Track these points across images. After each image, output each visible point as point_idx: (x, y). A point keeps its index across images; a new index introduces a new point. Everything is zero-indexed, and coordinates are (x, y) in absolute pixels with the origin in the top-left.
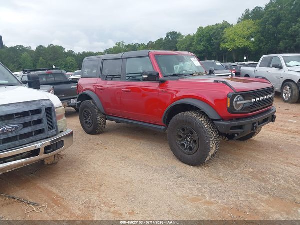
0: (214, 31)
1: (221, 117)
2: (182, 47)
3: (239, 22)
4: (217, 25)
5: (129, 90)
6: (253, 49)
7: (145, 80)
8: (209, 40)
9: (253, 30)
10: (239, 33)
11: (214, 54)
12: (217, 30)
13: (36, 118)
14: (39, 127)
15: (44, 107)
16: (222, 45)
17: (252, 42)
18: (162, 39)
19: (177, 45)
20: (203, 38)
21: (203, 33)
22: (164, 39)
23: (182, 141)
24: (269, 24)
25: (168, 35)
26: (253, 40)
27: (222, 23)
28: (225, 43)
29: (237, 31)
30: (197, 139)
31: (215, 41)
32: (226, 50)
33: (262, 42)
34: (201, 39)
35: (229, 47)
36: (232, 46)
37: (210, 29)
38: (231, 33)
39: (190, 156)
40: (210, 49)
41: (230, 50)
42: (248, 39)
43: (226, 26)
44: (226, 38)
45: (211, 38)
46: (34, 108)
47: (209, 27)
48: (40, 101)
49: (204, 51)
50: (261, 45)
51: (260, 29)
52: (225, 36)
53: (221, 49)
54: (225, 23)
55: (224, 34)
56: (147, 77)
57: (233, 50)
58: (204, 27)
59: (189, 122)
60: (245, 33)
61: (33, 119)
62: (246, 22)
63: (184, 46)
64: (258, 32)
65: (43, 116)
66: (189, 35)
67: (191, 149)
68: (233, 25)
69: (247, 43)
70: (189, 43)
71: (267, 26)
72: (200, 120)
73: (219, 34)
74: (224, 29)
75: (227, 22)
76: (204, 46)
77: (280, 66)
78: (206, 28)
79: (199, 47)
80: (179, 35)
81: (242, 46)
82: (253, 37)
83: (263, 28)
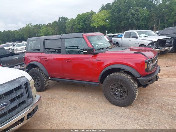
0: (86, 16)
1: (141, 75)
2: (69, 26)
3: (99, 11)
4: (87, 13)
5: (70, 60)
6: (108, 26)
7: (85, 53)
8: (84, 22)
9: (107, 15)
10: (100, 17)
11: (88, 30)
12: (88, 16)
13: (19, 93)
14: (21, 100)
15: (24, 83)
16: (91, 24)
17: (107, 22)
18: (56, 21)
19: (65, 25)
20: (81, 20)
21: (80, 17)
22: (57, 21)
23: (114, 91)
24: (115, 12)
25: (59, 19)
26: (107, 21)
27: (90, 12)
28: (93, 23)
29: (99, 16)
30: (126, 90)
31: (87, 22)
32: (94, 27)
33: (112, 22)
34: (79, 21)
35: (95, 26)
36: (97, 25)
37: (84, 15)
38: (96, 17)
39: (121, 101)
40: (85, 27)
41: (96, 27)
42: (105, 21)
43: (92, 13)
44: (93, 20)
45: (85, 20)
46: (17, 85)
47: (83, 14)
48: (18, 78)
49: (82, 28)
50: (112, 24)
51: (111, 15)
52: (92, 19)
53: (91, 27)
54: (92, 11)
55: (92, 18)
56: (86, 51)
57: (98, 27)
58: (81, 14)
59: (120, 80)
60: (103, 18)
61: (17, 94)
62: (103, 11)
63: (70, 25)
64: (110, 17)
65: (23, 90)
66: (72, 19)
67: (121, 96)
68: (96, 13)
69: (105, 23)
70: (73, 23)
71: (114, 13)
72: (128, 78)
73: (89, 18)
74: (92, 15)
75: (93, 11)
76: (82, 25)
77: (136, 37)
78: (82, 14)
79: (78, 26)
80: (67, 18)
81: (103, 25)
82: (107, 20)
83: (112, 15)
